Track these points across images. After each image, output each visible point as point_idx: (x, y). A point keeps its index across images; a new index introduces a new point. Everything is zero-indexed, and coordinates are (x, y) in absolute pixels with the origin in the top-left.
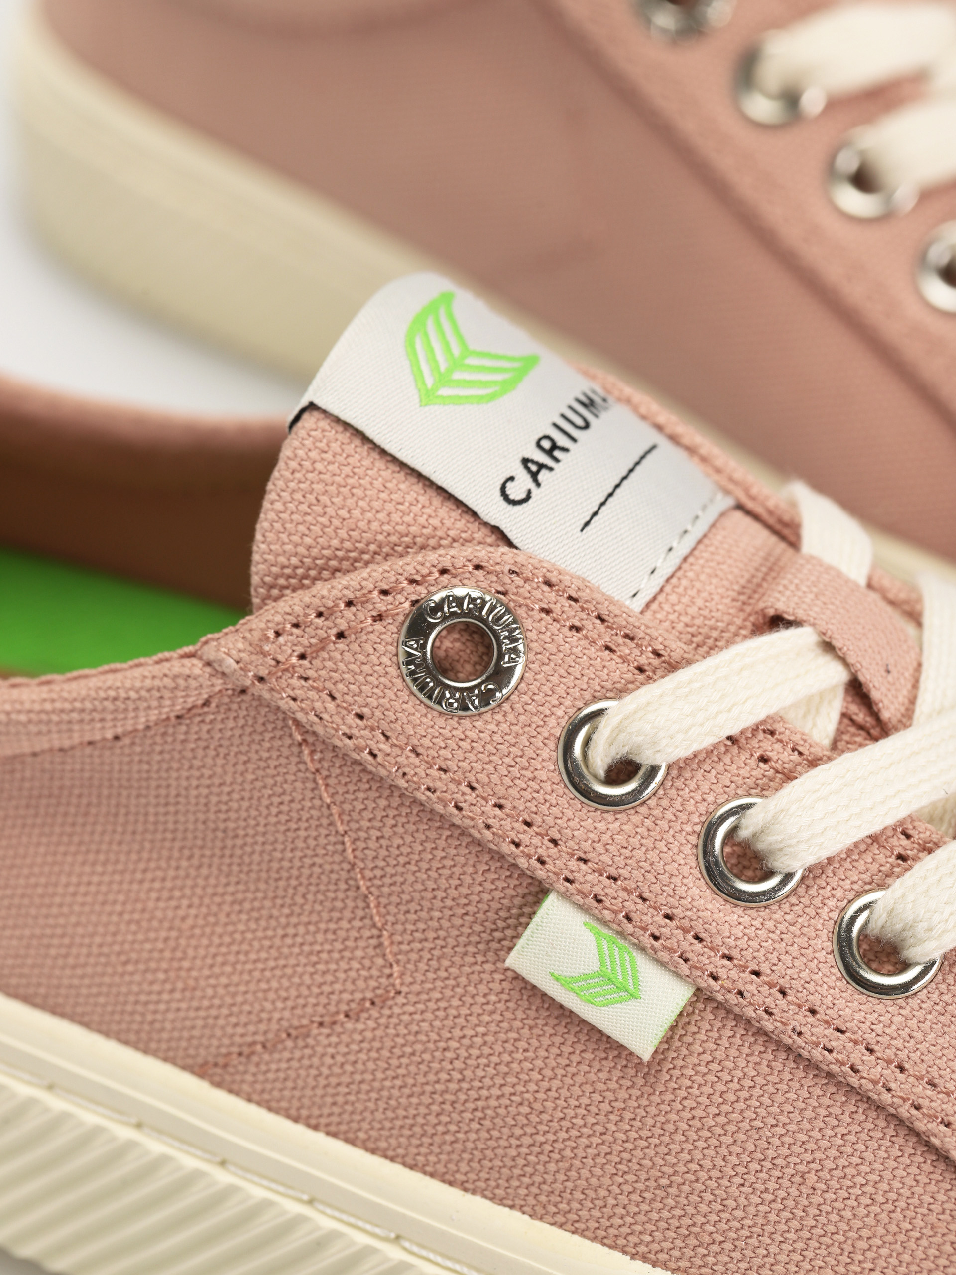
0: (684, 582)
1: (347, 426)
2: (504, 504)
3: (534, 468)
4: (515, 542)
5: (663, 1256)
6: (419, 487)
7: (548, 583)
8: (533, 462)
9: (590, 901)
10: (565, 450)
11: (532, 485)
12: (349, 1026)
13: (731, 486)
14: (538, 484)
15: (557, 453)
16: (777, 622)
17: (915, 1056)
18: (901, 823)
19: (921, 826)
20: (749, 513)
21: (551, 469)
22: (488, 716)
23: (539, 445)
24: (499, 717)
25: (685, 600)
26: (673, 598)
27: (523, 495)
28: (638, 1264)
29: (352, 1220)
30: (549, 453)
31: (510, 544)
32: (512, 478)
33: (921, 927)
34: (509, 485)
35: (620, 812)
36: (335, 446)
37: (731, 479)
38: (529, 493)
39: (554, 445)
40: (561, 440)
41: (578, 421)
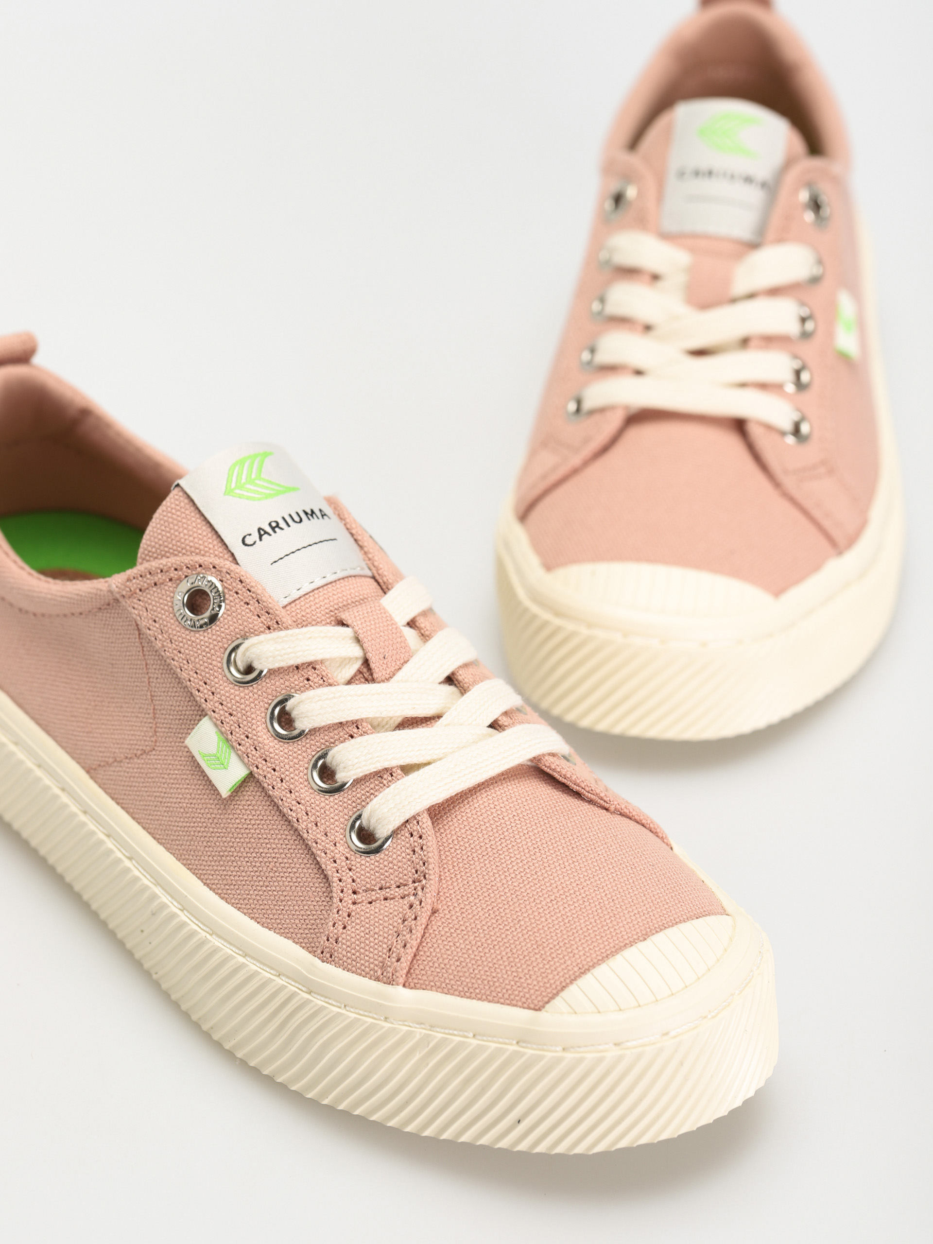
0: (312, 598)
1: (188, 497)
2: (242, 544)
3: (262, 532)
4: (239, 562)
5: (214, 886)
6: (209, 530)
7: (241, 581)
8: (263, 530)
9: (219, 723)
10: (282, 529)
11: (258, 540)
12: (135, 760)
13: (372, 567)
14: (261, 539)
15: (277, 529)
16: (342, 623)
17: (323, 821)
18: (357, 721)
19: (364, 724)
20: (376, 581)
21: (270, 535)
22: (201, 633)
23: (270, 524)
24: (206, 634)
25: (307, 606)
26: (302, 603)
27: (252, 543)
28: (205, 887)
29: (119, 847)
30: (273, 529)
31: (237, 564)
32: (250, 535)
33: (342, 766)
34: (248, 537)
35: (241, 687)
36: (182, 504)
37: (373, 565)
38: (255, 543)
39: (278, 526)
40: (282, 524)
41: (297, 519)
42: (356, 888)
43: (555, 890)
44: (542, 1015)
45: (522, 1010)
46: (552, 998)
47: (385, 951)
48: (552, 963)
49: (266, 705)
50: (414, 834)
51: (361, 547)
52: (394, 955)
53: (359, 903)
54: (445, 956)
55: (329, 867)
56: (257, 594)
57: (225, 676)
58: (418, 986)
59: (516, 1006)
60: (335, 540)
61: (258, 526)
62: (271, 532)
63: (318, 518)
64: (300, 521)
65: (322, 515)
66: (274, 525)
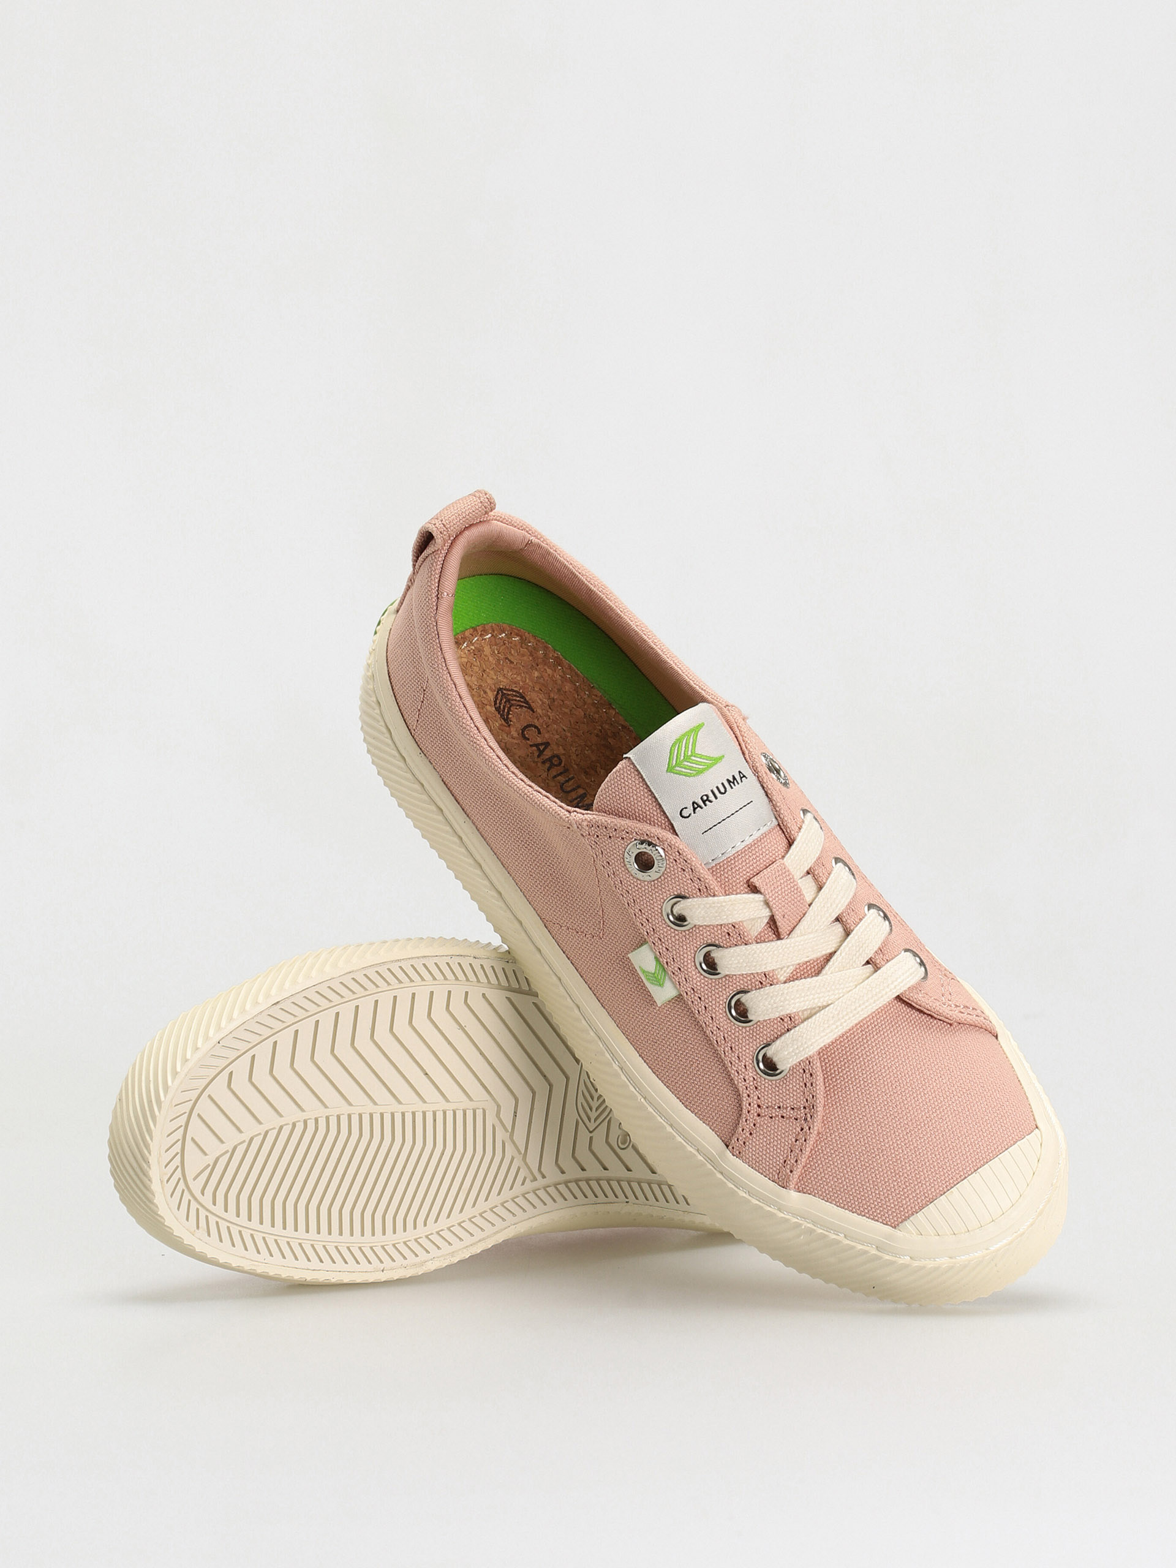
1: (638, 771)
3: (696, 806)
4: (677, 832)
6: (654, 801)
8: (696, 804)
9: (657, 953)
10: (711, 801)
11: (693, 812)
13: (778, 818)
15: (707, 802)
16: (754, 890)
18: (765, 971)
19: (772, 977)
20: (785, 835)
21: (701, 808)
23: (702, 798)
24: (649, 885)
26: (725, 866)
27: (688, 815)
30: (704, 802)
31: (677, 835)
32: (686, 808)
35: (676, 931)
38: (690, 815)
39: (708, 799)
40: (712, 797)
41: (722, 790)
42: (760, 1104)
43: (910, 1124)
44: (897, 1233)
45: (881, 1224)
46: (905, 1220)
47: (781, 1161)
48: (906, 1190)
49: (696, 949)
50: (807, 1071)
51: (770, 800)
52: (788, 1166)
53: (763, 1116)
54: (826, 1172)
55: (740, 1085)
56: (692, 865)
57: (664, 920)
58: (805, 1190)
59: (877, 1221)
60: (752, 801)
61: (693, 800)
62: (703, 805)
63: (738, 783)
64: (726, 791)
65: (741, 778)
66: (705, 798)
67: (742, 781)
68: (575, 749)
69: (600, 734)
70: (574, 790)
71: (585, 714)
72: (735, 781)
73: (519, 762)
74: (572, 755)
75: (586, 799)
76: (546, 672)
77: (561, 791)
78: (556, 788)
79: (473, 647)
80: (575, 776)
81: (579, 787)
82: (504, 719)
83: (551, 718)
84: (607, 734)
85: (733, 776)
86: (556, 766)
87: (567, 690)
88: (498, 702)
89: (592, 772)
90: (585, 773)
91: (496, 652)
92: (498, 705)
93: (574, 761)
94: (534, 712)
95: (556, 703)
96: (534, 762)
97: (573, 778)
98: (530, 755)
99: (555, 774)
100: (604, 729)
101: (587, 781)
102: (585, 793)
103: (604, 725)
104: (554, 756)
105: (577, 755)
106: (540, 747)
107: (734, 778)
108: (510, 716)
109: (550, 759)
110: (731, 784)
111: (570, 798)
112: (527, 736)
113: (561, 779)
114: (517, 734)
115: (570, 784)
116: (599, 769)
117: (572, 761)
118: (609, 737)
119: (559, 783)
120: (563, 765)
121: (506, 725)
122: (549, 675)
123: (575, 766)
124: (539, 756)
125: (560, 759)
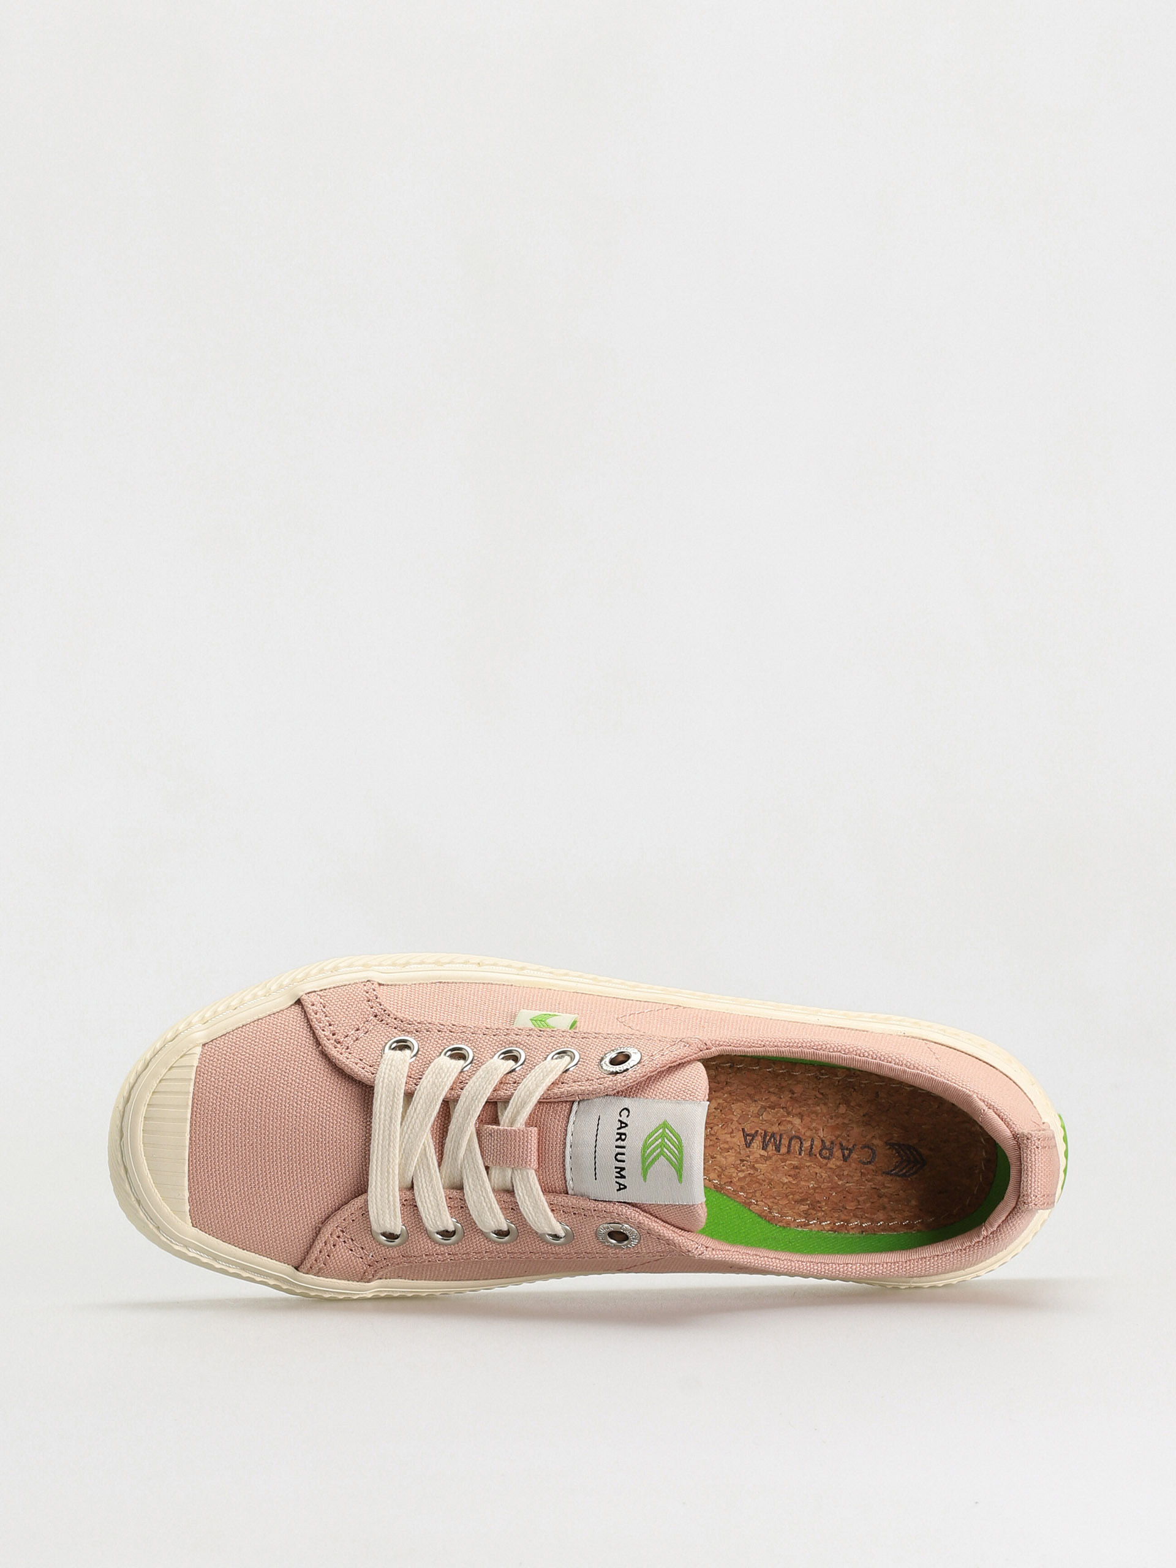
3: (623, 1125)
8: (624, 1127)
11: (621, 1119)
14: (619, 1122)
21: (618, 1129)
23: (625, 1134)
32: (628, 1116)
34: (627, 1113)
38: (621, 1116)
39: (620, 1138)
40: (620, 1143)
60: (596, 1179)
61: (629, 1126)
62: (620, 1131)
63: (617, 1177)
64: (616, 1160)
65: (620, 1184)
66: (623, 1137)
67: (617, 1182)
68: (824, 1177)
69: (819, 1205)
70: (789, 1146)
71: (846, 1209)
72: (619, 1175)
73: (849, 1124)
74: (820, 1170)
75: (774, 1148)
76: (908, 1211)
77: (797, 1134)
78: (803, 1133)
79: (976, 1172)
80: (800, 1157)
81: (788, 1152)
82: (896, 1144)
83: (866, 1182)
84: (813, 1209)
85: (624, 1177)
86: (821, 1150)
87: (879, 1213)
88: (915, 1153)
89: (792, 1173)
90: (797, 1166)
91: (959, 1188)
92: (912, 1150)
93: (814, 1168)
94: (884, 1173)
95: (876, 1196)
96: (839, 1135)
97: (800, 1154)
98: (848, 1138)
99: (815, 1143)
100: (819, 1211)
101: (788, 1162)
102: (779, 1151)
103: (823, 1214)
104: (831, 1154)
105: (816, 1174)
106: (848, 1152)
107: (623, 1177)
108: (894, 1151)
109: (831, 1150)
110: (619, 1170)
111: (785, 1136)
112: (866, 1149)
113: (807, 1144)
114: (875, 1144)
115: (796, 1147)
116: (790, 1179)
117: (815, 1166)
118: (809, 1209)
119: (805, 1140)
120: (818, 1155)
121: (889, 1142)
122: (904, 1212)
123: (808, 1164)
124: (841, 1145)
125: (825, 1158)
